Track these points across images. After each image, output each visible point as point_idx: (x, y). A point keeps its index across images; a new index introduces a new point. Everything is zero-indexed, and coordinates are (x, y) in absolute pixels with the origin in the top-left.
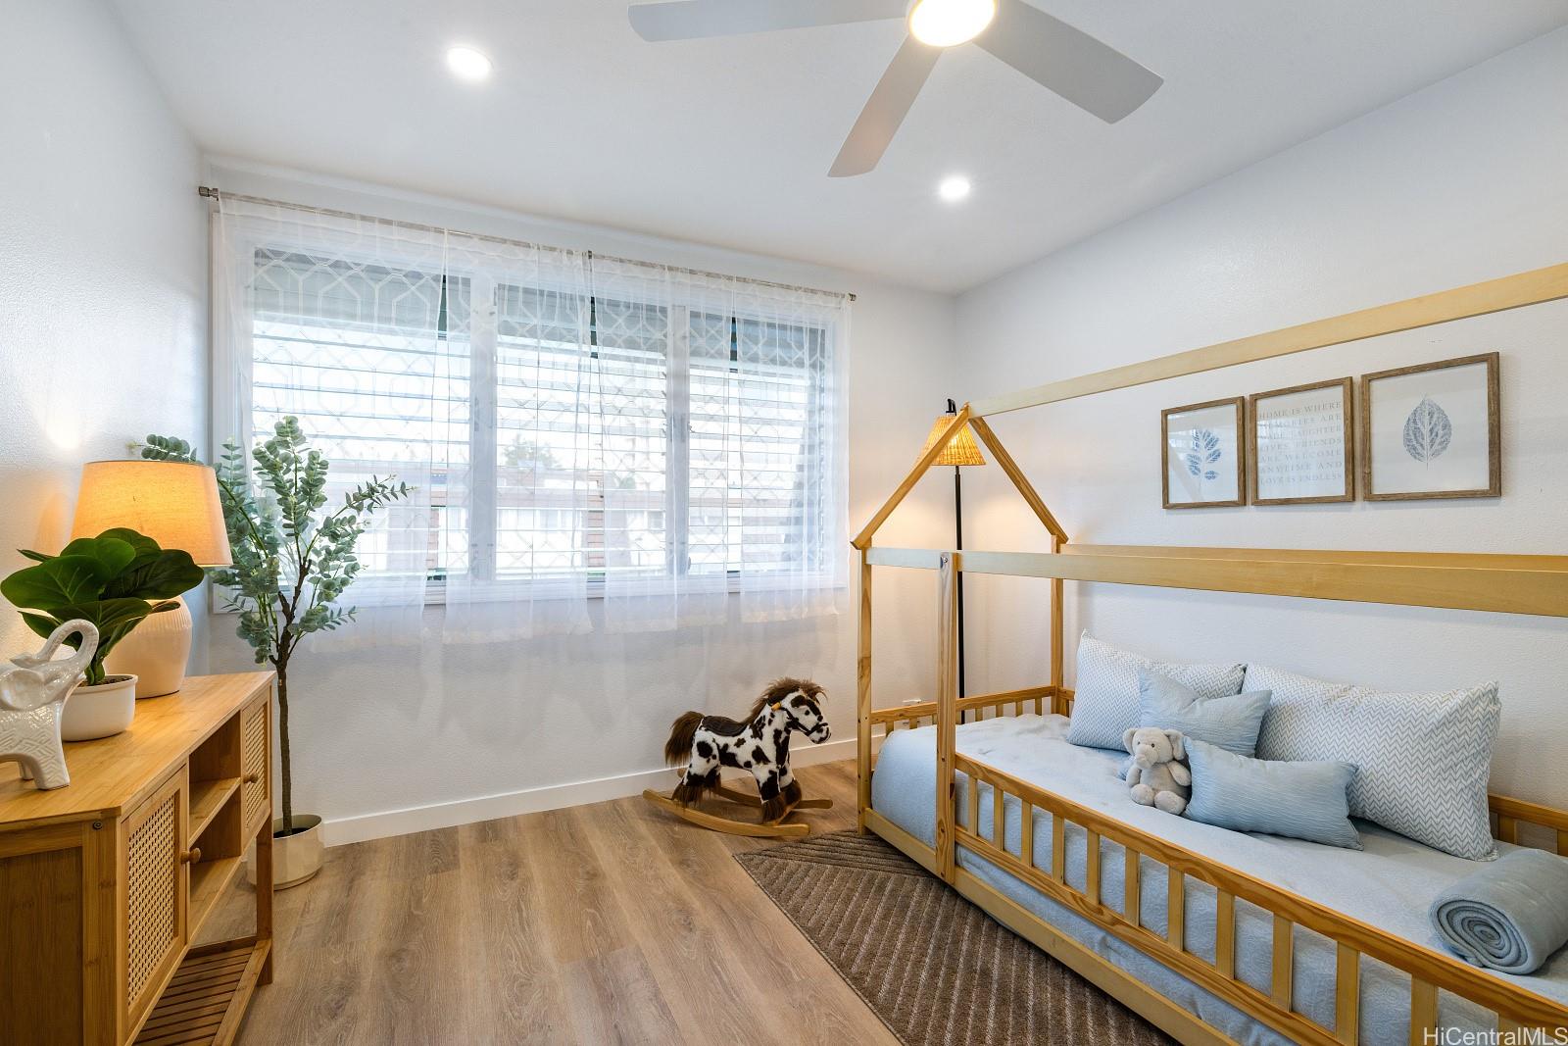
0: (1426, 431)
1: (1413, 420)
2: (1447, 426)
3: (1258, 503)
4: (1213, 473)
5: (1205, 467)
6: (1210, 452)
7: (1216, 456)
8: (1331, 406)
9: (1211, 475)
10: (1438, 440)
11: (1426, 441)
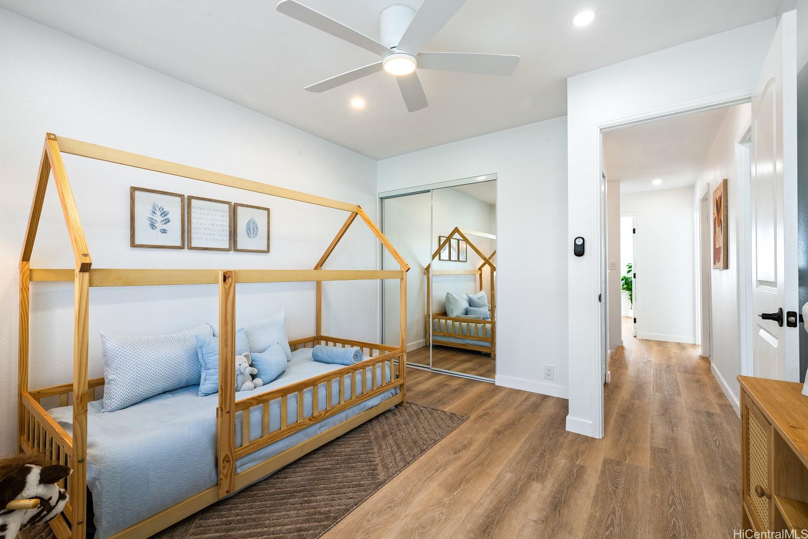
0: (252, 229)
1: (248, 224)
2: (257, 228)
3: (191, 248)
4: (165, 230)
5: (160, 226)
6: (163, 218)
7: (167, 221)
8: (223, 212)
9: (164, 231)
10: (255, 232)
11: (252, 232)
